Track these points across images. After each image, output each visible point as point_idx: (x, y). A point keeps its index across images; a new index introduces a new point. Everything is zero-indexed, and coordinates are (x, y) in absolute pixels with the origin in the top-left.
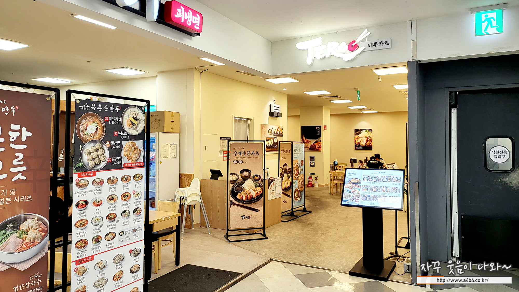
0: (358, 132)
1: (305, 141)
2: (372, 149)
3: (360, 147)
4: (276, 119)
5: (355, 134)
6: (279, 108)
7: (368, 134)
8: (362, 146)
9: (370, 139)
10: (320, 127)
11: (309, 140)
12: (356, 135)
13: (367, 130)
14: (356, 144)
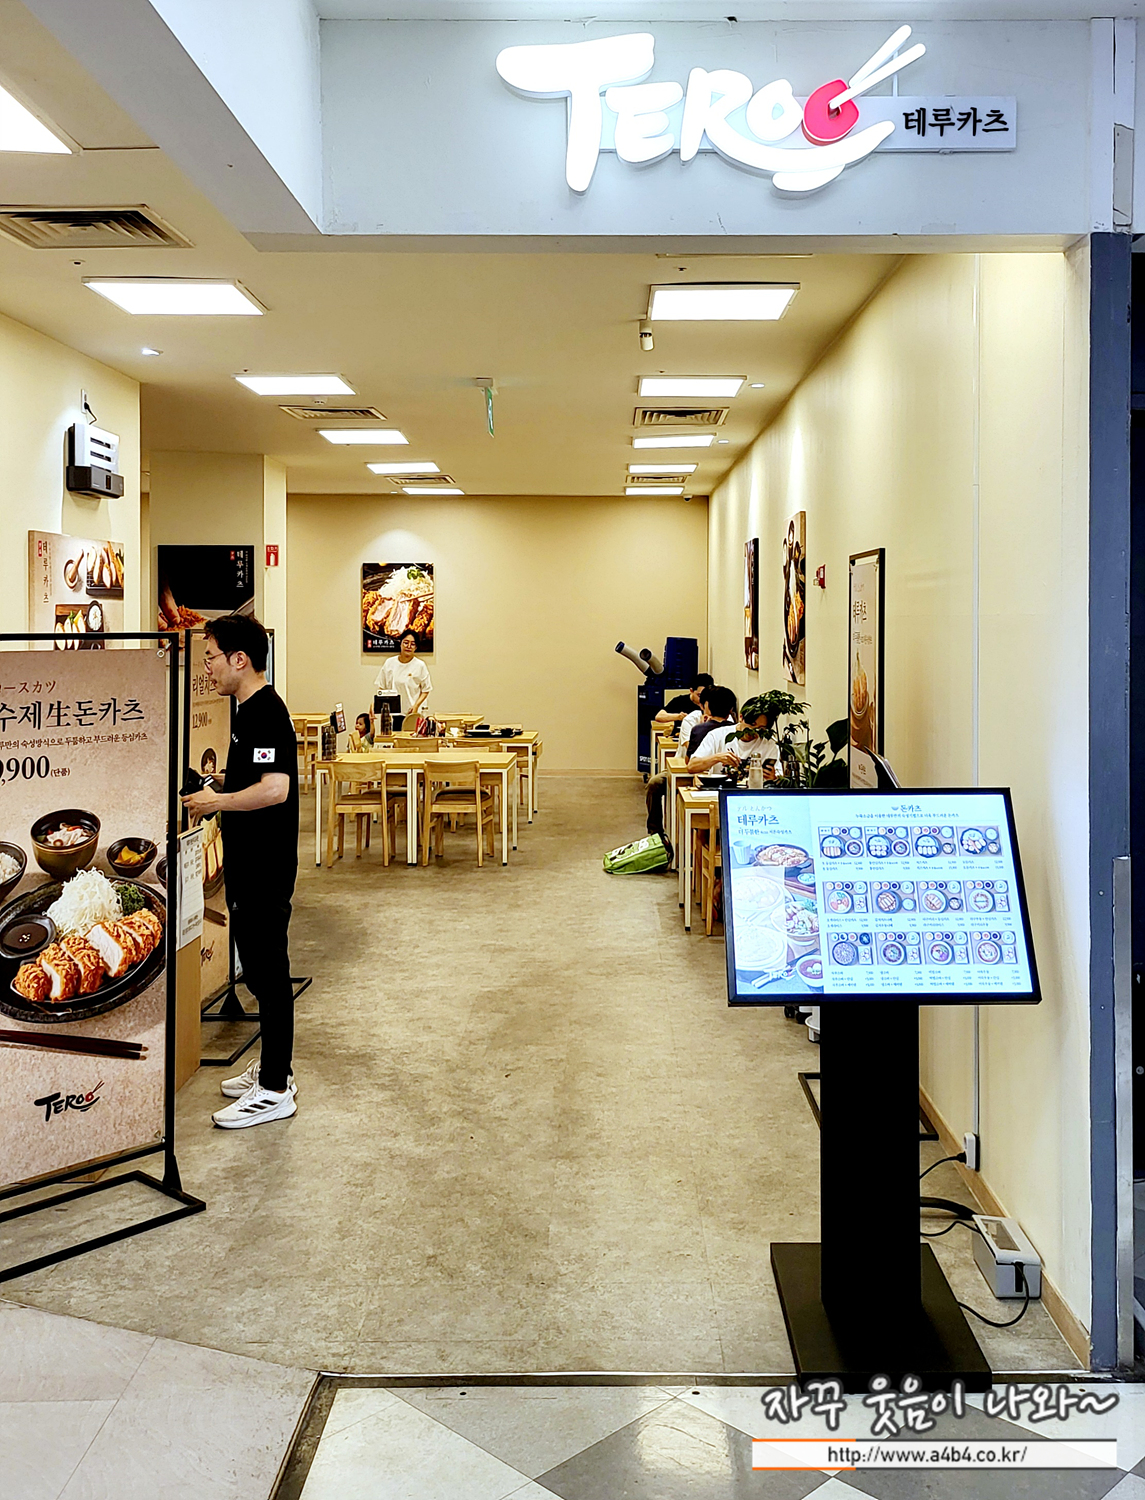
0: (374, 574)
1: (178, 619)
2: (432, 651)
3: (386, 642)
4: (96, 509)
5: (364, 586)
6: (108, 446)
7: (418, 587)
8: (393, 637)
9: (426, 607)
10: (249, 550)
11: (194, 611)
12: (367, 587)
13: (414, 568)
14: (366, 627)
